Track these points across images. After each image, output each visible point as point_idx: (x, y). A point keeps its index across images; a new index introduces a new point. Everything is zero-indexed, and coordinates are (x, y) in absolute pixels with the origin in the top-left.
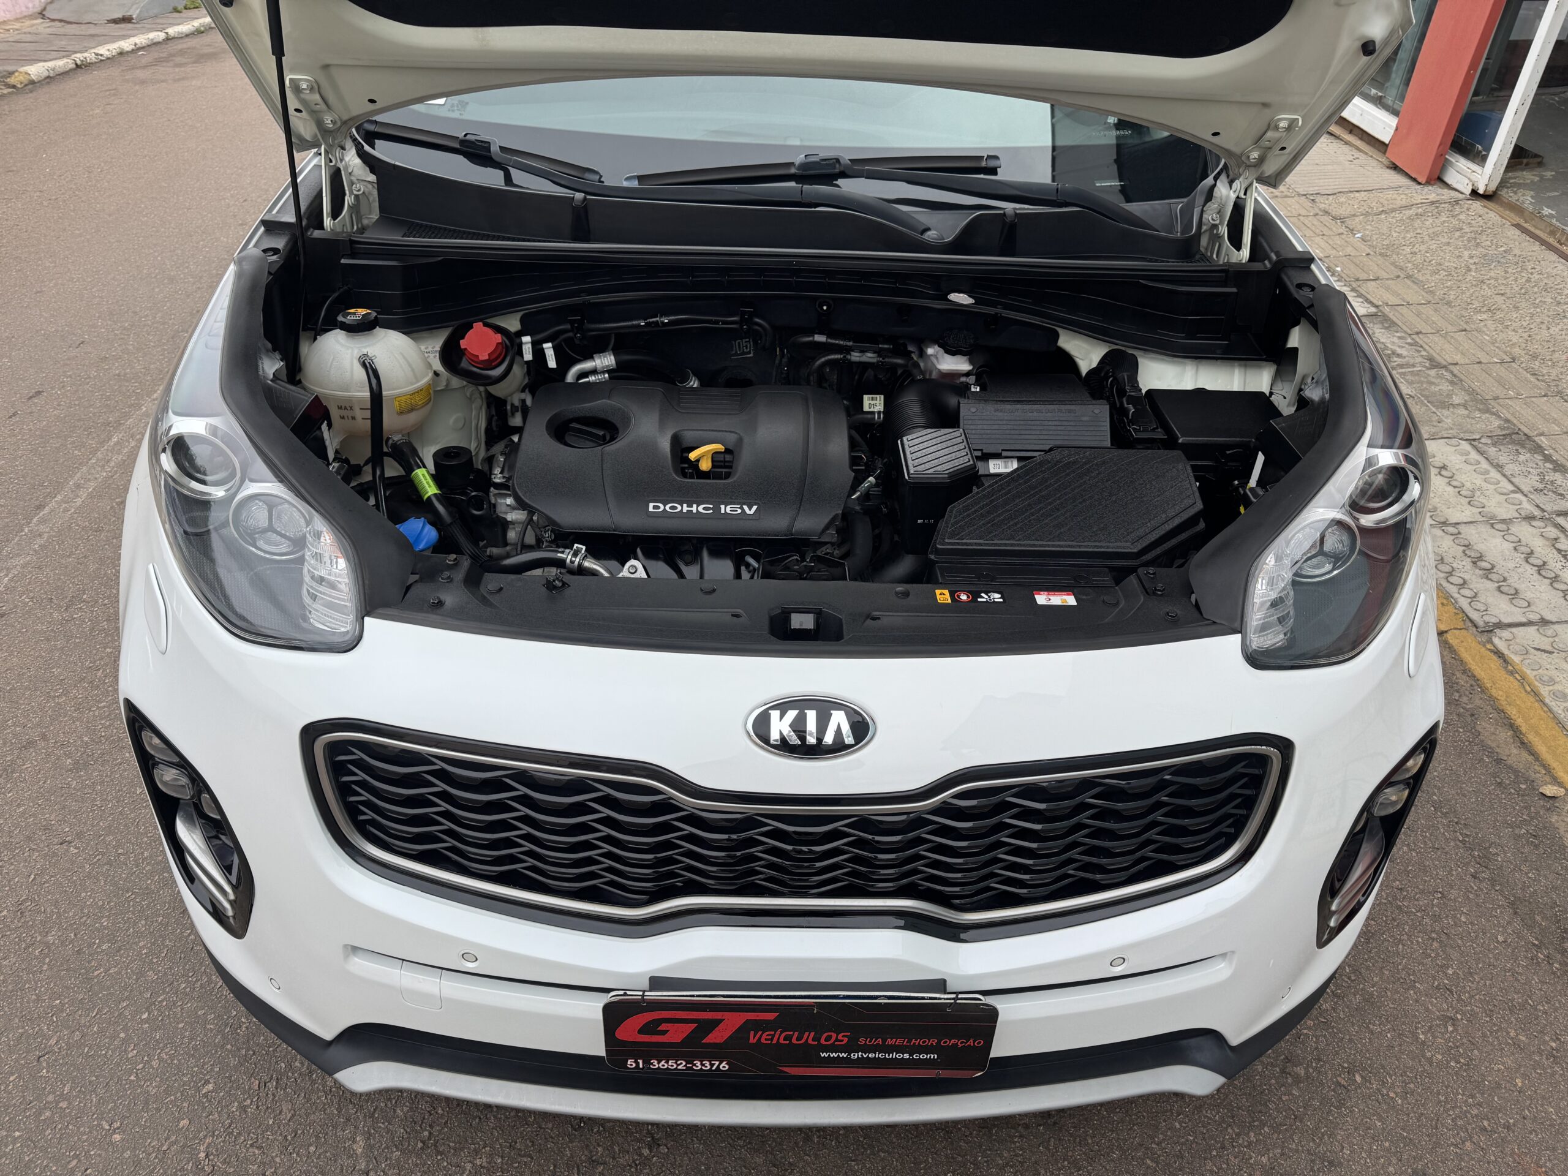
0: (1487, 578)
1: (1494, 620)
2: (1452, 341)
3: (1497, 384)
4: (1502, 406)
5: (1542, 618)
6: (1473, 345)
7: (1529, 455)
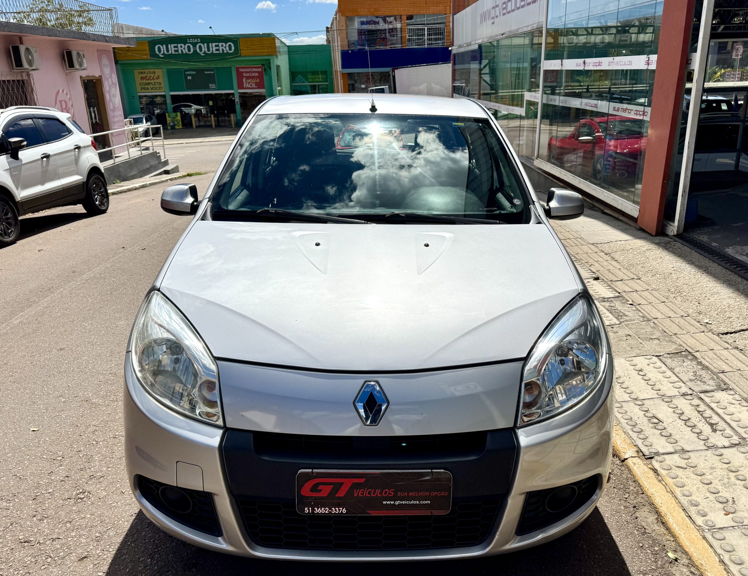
0: (655, 428)
1: (655, 451)
2: (657, 307)
3: (677, 327)
4: (679, 338)
5: (683, 449)
6: (668, 309)
7: (689, 362)
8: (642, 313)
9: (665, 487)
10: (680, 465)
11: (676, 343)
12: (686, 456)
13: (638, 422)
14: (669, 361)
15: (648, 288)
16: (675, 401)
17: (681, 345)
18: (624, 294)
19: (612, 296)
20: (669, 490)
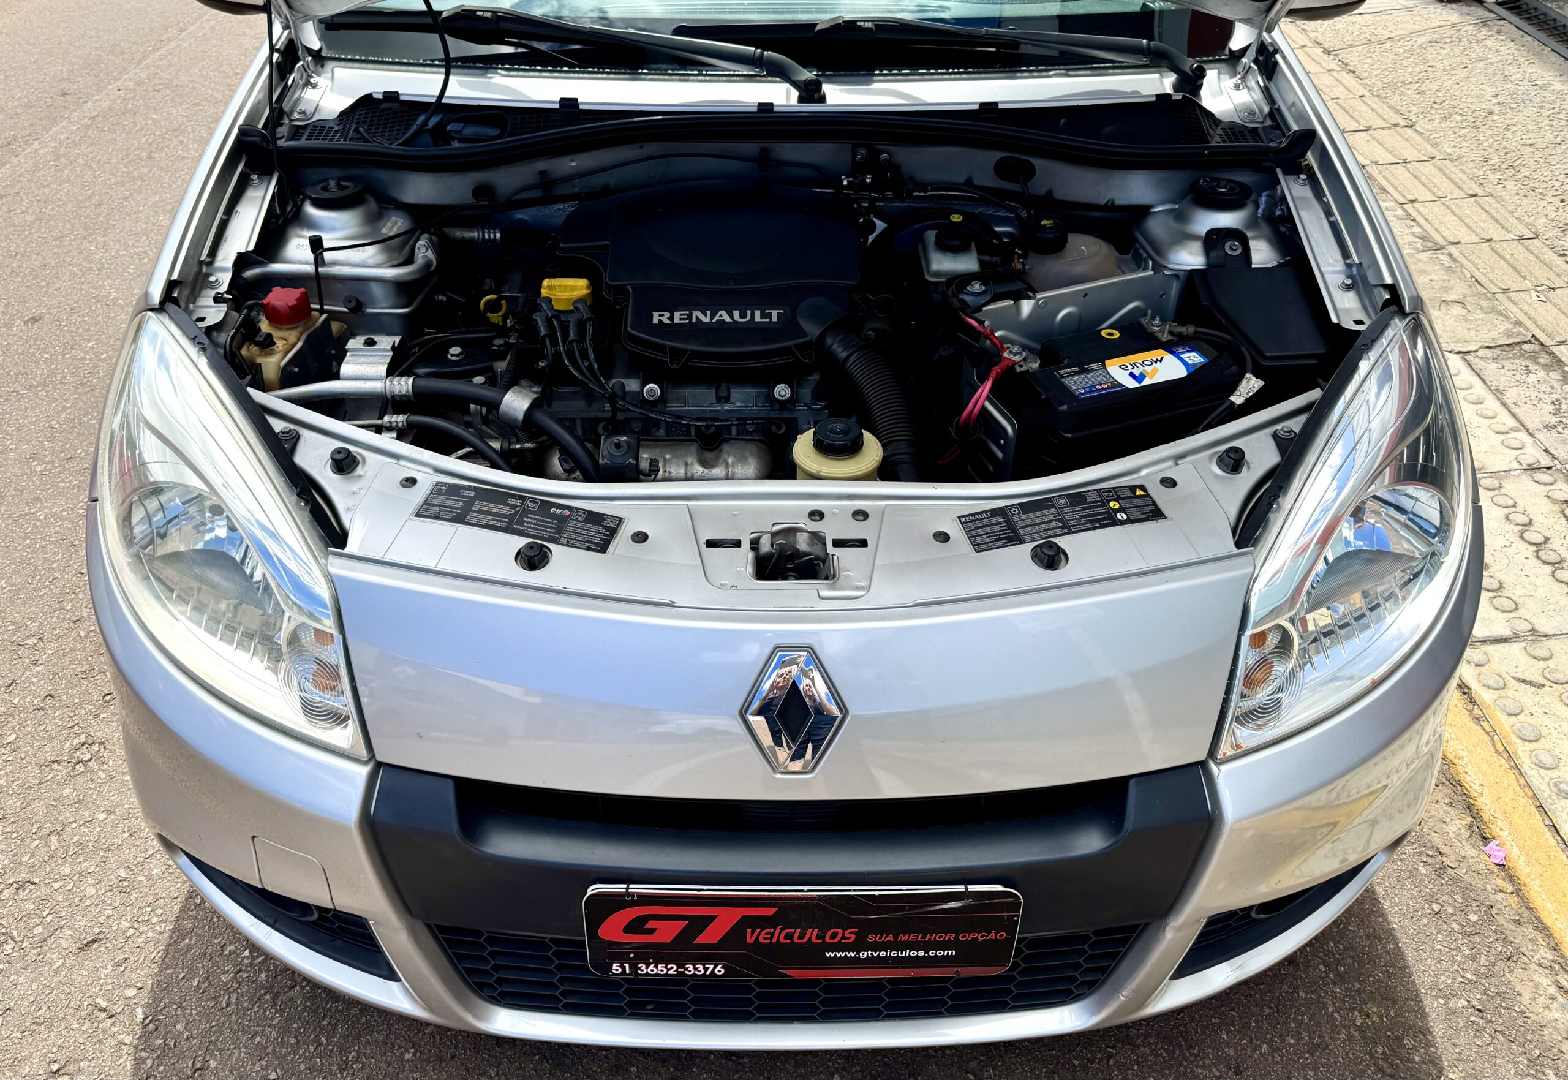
2: (1457, 211)
3: (1510, 270)
4: (1515, 303)
5: (1533, 630)
6: (1484, 215)
7: (1542, 374)
9: (1492, 738)
10: (1528, 678)
11: (1508, 318)
12: (1541, 650)
14: (1490, 369)
15: (1435, 153)
16: (1509, 487)
17: (1519, 323)
20: (1501, 748)
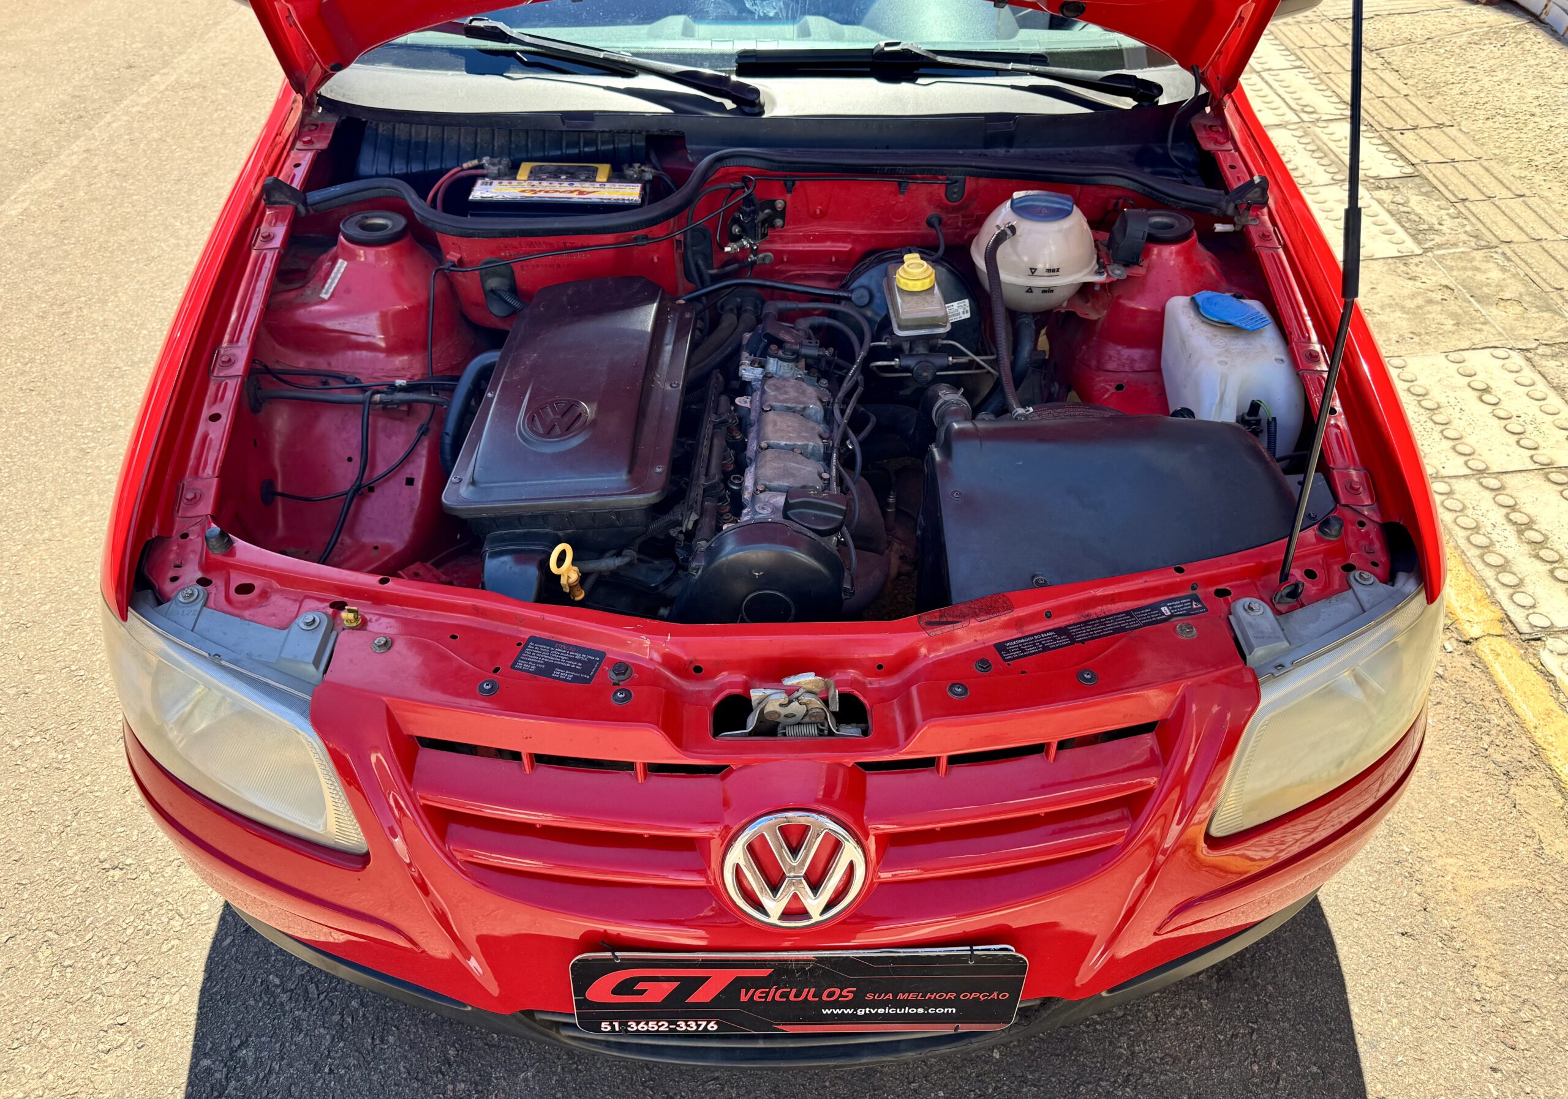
8: (1473, 224)
13: (1494, 537)
18: (1424, 170)
19: (1396, 172)
